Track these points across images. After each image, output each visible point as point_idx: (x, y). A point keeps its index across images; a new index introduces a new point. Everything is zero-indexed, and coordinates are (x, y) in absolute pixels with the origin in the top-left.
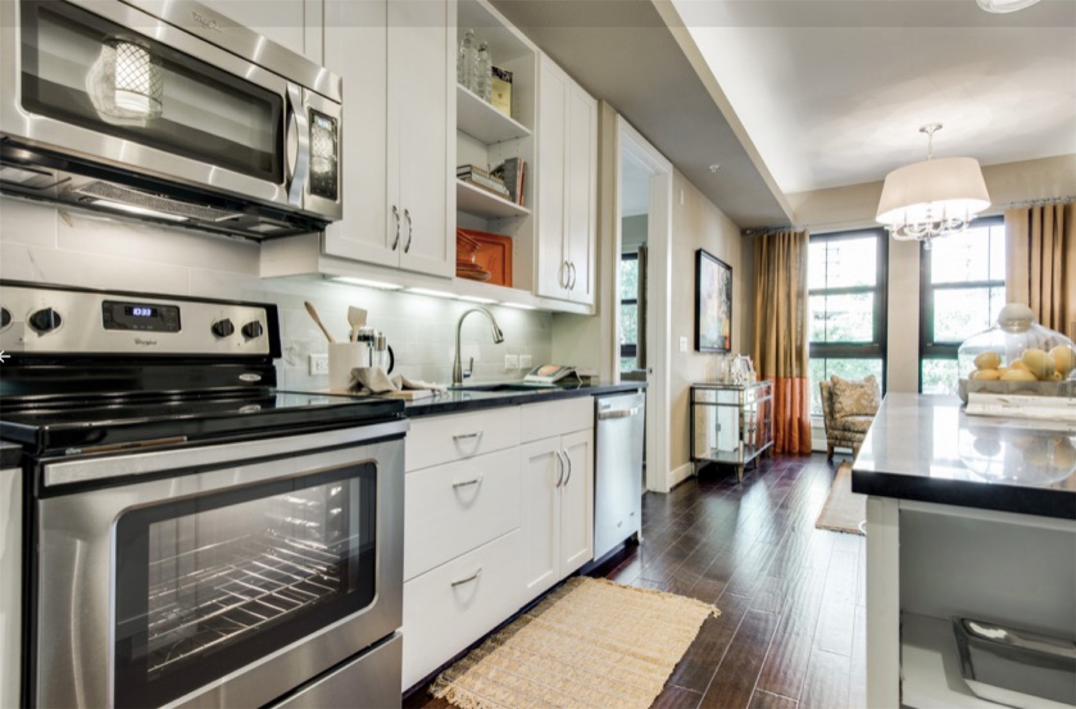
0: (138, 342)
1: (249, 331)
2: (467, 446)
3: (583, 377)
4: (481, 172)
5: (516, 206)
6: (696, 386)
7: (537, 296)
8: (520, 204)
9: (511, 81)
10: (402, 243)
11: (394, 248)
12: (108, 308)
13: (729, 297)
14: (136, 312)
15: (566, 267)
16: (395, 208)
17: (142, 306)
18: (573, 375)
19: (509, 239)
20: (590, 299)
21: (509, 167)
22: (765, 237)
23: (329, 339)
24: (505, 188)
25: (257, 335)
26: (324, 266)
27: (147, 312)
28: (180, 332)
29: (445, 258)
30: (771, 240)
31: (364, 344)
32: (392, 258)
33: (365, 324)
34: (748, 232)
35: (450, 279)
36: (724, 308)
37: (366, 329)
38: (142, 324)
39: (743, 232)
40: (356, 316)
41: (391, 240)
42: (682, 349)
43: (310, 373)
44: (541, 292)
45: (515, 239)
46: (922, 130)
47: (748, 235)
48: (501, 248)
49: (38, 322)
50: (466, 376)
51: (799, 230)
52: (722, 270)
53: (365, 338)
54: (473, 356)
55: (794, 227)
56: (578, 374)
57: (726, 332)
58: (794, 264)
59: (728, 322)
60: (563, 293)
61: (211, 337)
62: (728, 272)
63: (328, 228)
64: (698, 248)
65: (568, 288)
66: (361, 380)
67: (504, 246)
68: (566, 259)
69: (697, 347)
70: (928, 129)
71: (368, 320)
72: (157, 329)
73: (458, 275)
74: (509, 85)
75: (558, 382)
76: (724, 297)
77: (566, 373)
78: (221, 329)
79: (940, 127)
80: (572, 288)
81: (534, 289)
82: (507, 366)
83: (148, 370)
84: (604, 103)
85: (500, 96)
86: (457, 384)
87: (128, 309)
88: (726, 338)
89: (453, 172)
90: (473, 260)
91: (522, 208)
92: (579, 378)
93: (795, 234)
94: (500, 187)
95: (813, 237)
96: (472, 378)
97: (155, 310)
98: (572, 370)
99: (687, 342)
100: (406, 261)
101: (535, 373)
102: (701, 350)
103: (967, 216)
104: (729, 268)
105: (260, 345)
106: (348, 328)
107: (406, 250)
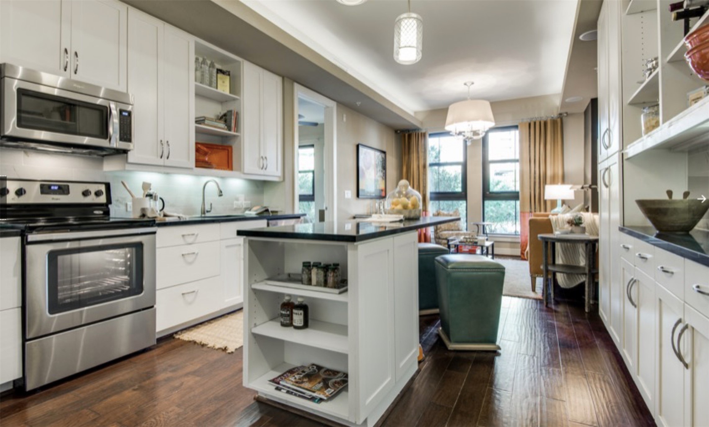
0: (53, 199)
1: (98, 194)
2: (190, 239)
3: (272, 212)
4: (211, 120)
5: (232, 133)
6: (356, 216)
7: (244, 174)
8: (234, 131)
9: (229, 75)
10: (166, 154)
11: (161, 157)
12: (42, 187)
13: (384, 168)
14: (52, 188)
15: (261, 160)
16: (161, 141)
17: (54, 185)
18: (267, 211)
19: (231, 147)
20: (279, 173)
21: (229, 114)
22: (407, 135)
23: (132, 196)
24: (225, 125)
25: (101, 195)
26: (128, 167)
27: (56, 188)
28: (69, 195)
29: (189, 160)
30: (410, 136)
31: (148, 198)
32: (161, 162)
33: (150, 189)
34: (399, 132)
35: (192, 169)
36: (380, 174)
37: (151, 192)
38: (54, 192)
39: (396, 131)
40: (146, 186)
41: (160, 154)
42: (346, 196)
43: (127, 210)
44: (246, 171)
45: (234, 147)
46: (465, 84)
47: (398, 133)
48: (227, 151)
49: (18, 193)
50: (207, 212)
51: (423, 131)
52: (378, 154)
53: (150, 196)
54: (212, 202)
55: (421, 130)
56: (270, 210)
57: (382, 186)
58: (421, 149)
59: (384, 181)
60: (262, 172)
61: (82, 197)
62: (383, 155)
63: (129, 153)
64: (357, 143)
65: (264, 169)
66: (144, 213)
67: (228, 150)
68: (262, 154)
69: (358, 195)
70: (468, 84)
71: (152, 187)
72: (60, 194)
73: (196, 166)
74: (228, 77)
75: (258, 214)
76: (380, 168)
77: (264, 209)
78: (86, 193)
79: (473, 83)
80: (266, 169)
81: (242, 169)
82: (235, 207)
83: (57, 209)
84: (285, 78)
85: (223, 82)
86: (203, 215)
87: (49, 187)
88: (382, 190)
89: (194, 120)
90: (207, 159)
91: (235, 133)
92: (270, 212)
93: (421, 134)
94: (222, 125)
95: (431, 135)
96: (211, 213)
97: (60, 187)
98: (267, 209)
99: (350, 193)
100: (168, 163)
101: (250, 210)
102: (360, 197)
103: (484, 129)
104: (384, 152)
105: (103, 199)
106: (142, 192)
107: (168, 158)
